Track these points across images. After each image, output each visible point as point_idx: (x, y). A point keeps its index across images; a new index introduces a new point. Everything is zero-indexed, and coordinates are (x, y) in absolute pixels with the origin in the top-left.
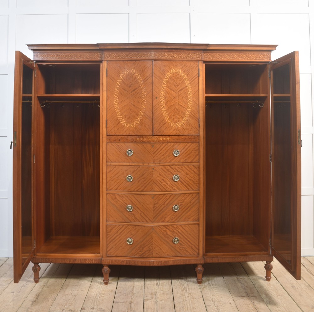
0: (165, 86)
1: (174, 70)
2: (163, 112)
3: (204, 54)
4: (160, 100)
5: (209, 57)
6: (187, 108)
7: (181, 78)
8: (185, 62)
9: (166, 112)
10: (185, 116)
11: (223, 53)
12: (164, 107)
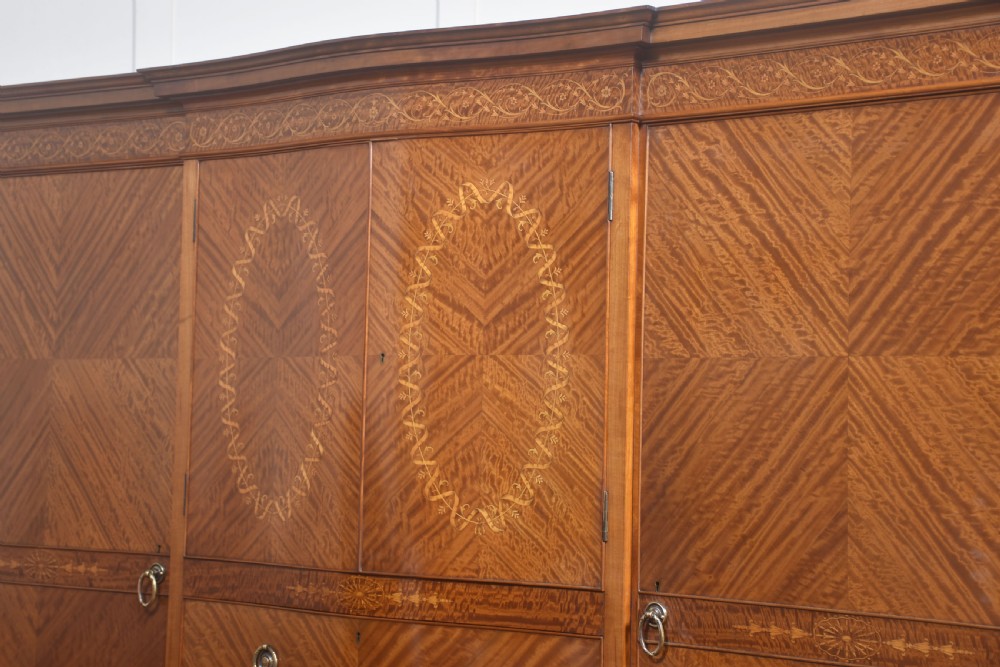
0: (426, 284)
1: (475, 192)
2: (409, 437)
3: (654, 78)
4: (396, 370)
5: (681, 93)
6: (537, 418)
7: (514, 237)
8: (538, 136)
9: (424, 438)
10: (529, 466)
11: (760, 55)
12: (418, 411)
